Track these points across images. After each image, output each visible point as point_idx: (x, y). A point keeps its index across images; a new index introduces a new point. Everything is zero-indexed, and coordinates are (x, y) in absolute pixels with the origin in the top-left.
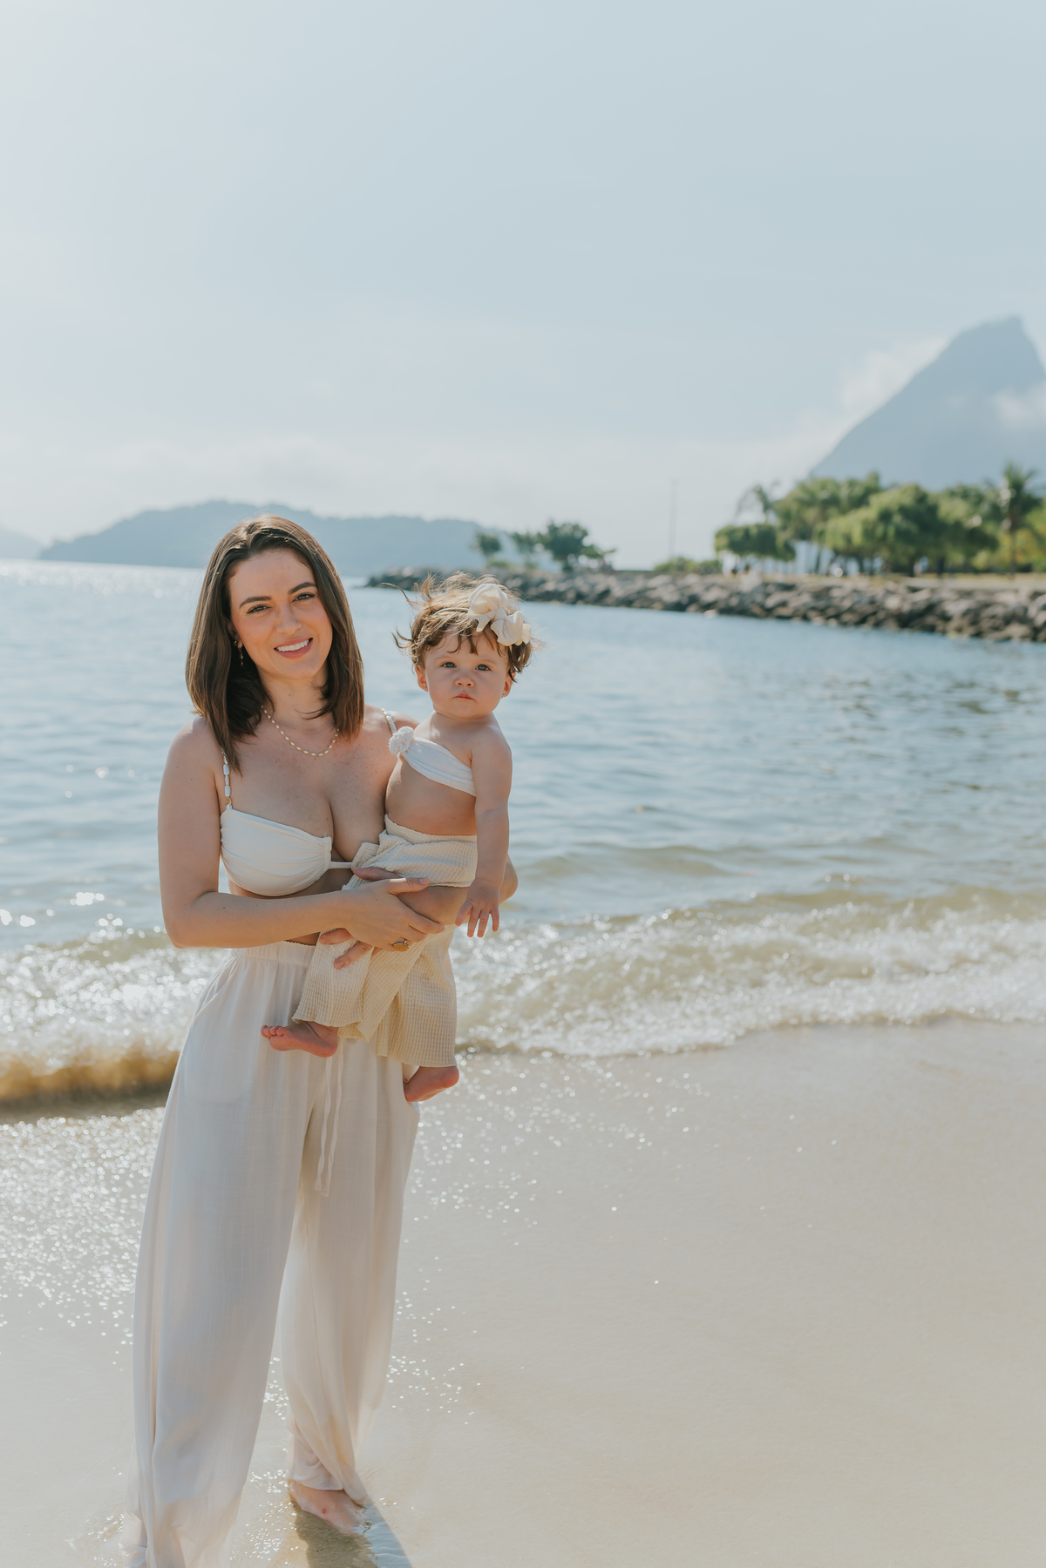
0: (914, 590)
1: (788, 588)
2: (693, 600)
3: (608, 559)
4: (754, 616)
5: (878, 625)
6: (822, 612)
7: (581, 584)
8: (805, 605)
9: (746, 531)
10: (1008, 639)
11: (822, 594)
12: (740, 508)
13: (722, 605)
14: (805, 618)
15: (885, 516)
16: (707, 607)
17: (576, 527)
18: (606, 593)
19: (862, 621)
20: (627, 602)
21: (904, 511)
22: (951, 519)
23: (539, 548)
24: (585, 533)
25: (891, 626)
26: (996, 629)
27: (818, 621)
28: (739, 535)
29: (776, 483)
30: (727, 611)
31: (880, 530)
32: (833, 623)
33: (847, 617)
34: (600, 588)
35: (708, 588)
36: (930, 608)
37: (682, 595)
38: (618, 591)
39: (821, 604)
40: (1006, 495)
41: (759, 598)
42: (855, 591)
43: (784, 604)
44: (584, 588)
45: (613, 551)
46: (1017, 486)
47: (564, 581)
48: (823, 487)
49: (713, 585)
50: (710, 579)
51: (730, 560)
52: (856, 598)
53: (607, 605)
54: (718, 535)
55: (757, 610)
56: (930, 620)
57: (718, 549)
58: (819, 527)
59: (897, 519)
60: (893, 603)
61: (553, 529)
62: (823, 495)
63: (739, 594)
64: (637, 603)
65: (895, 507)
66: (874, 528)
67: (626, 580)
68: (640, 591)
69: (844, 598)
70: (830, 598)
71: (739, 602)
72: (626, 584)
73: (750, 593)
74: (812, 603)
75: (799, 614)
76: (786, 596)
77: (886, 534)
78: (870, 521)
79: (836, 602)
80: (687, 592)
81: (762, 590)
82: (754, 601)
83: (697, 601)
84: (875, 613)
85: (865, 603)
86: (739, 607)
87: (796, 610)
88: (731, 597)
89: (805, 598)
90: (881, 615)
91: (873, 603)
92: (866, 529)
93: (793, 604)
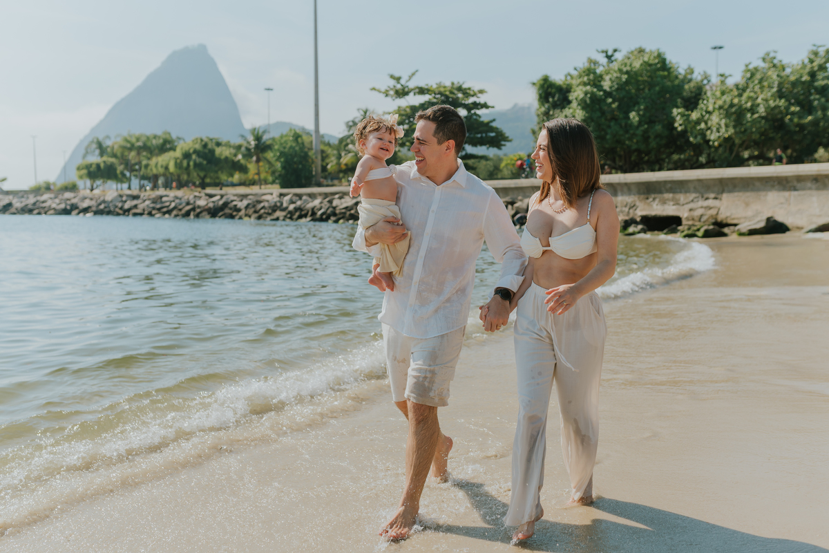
0: (211, 196)
1: (136, 197)
2: (74, 207)
4: (118, 214)
5: (197, 216)
6: (159, 209)
8: (148, 206)
10: (277, 219)
11: (157, 200)
13: (94, 209)
14: (150, 214)
15: (187, 156)
16: (85, 210)
18: (10, 205)
19: (187, 214)
20: (27, 210)
21: (195, 151)
22: (223, 157)
25: (207, 217)
26: (269, 214)
27: (158, 215)
28: (93, 168)
29: (108, 137)
30: (98, 212)
31: (185, 163)
32: (167, 216)
33: (176, 213)
34: (4, 203)
35: (80, 200)
36: (226, 205)
37: (64, 204)
38: (17, 204)
39: (157, 206)
40: (253, 143)
41: (119, 205)
42: (176, 197)
43: (136, 206)
45: (5, 180)
46: (258, 138)
48: (138, 140)
49: (82, 198)
52: (177, 201)
53: (14, 213)
54: (79, 169)
55: (121, 212)
56: (227, 211)
57: (79, 177)
59: (194, 157)
60: (202, 203)
62: (140, 144)
63: (104, 202)
64: (36, 212)
65: (191, 151)
66: (181, 162)
67: (23, 197)
68: (34, 204)
69: (171, 202)
70: (162, 202)
71: (105, 207)
72: (23, 199)
73: (111, 201)
74: (152, 205)
75: (146, 212)
76: (135, 202)
77: (188, 165)
78: (178, 158)
79: (167, 204)
80: (68, 202)
81: (120, 199)
82: (116, 207)
83: (77, 208)
84: (193, 209)
85: (184, 204)
86: (107, 210)
87: (144, 210)
88: (100, 204)
89: (147, 202)
90: (198, 210)
91: (188, 204)
92: (176, 163)
93: (141, 206)
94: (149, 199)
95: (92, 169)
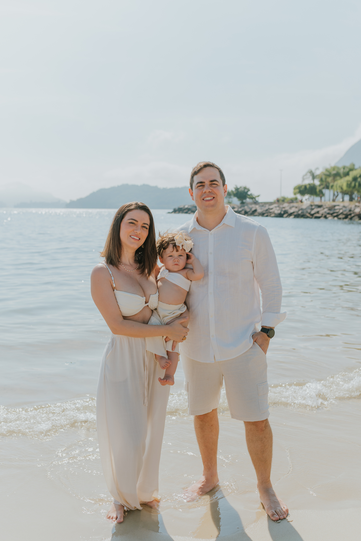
1: (319, 206)
2: (286, 212)
3: (257, 199)
4: (307, 217)
5: (351, 219)
6: (332, 214)
7: (247, 208)
8: (325, 212)
9: (305, 187)
11: (332, 208)
12: (303, 179)
13: (295, 214)
14: (326, 217)
15: (354, 180)
16: (290, 215)
17: (245, 188)
18: (255, 211)
19: (346, 217)
20: (262, 214)
23: (232, 196)
24: (249, 190)
25: (356, 219)
27: (330, 218)
30: (297, 216)
31: (353, 184)
32: (336, 218)
33: (341, 216)
34: (253, 209)
35: (291, 208)
37: (281, 211)
38: (259, 210)
39: (331, 212)
41: (309, 211)
42: (344, 207)
43: (318, 212)
44: (248, 210)
45: (258, 196)
47: (240, 208)
48: (334, 170)
49: (293, 207)
50: (292, 205)
51: (299, 197)
52: (344, 209)
53: (256, 216)
54: (295, 189)
55: (309, 215)
57: (295, 194)
58: (331, 184)
60: (357, 210)
61: (237, 189)
62: (334, 172)
63: (302, 209)
64: (266, 215)
66: (351, 183)
67: (263, 206)
68: (267, 210)
69: (340, 209)
70: (335, 210)
71: (302, 213)
72: (263, 207)
73: (306, 209)
74: (328, 212)
75: (323, 216)
76: (319, 209)
77: (355, 185)
78: (349, 181)
79: (337, 211)
80: (284, 210)
81: (310, 207)
82: (307, 212)
83: (287, 213)
84: (350, 214)
85: (348, 211)
86: (302, 214)
87: (322, 215)
88: (299, 211)
89: (326, 210)
90: (353, 215)
91: (350, 211)
92: (347, 184)
93: (321, 212)
94: (327, 208)
95: (302, 189)
